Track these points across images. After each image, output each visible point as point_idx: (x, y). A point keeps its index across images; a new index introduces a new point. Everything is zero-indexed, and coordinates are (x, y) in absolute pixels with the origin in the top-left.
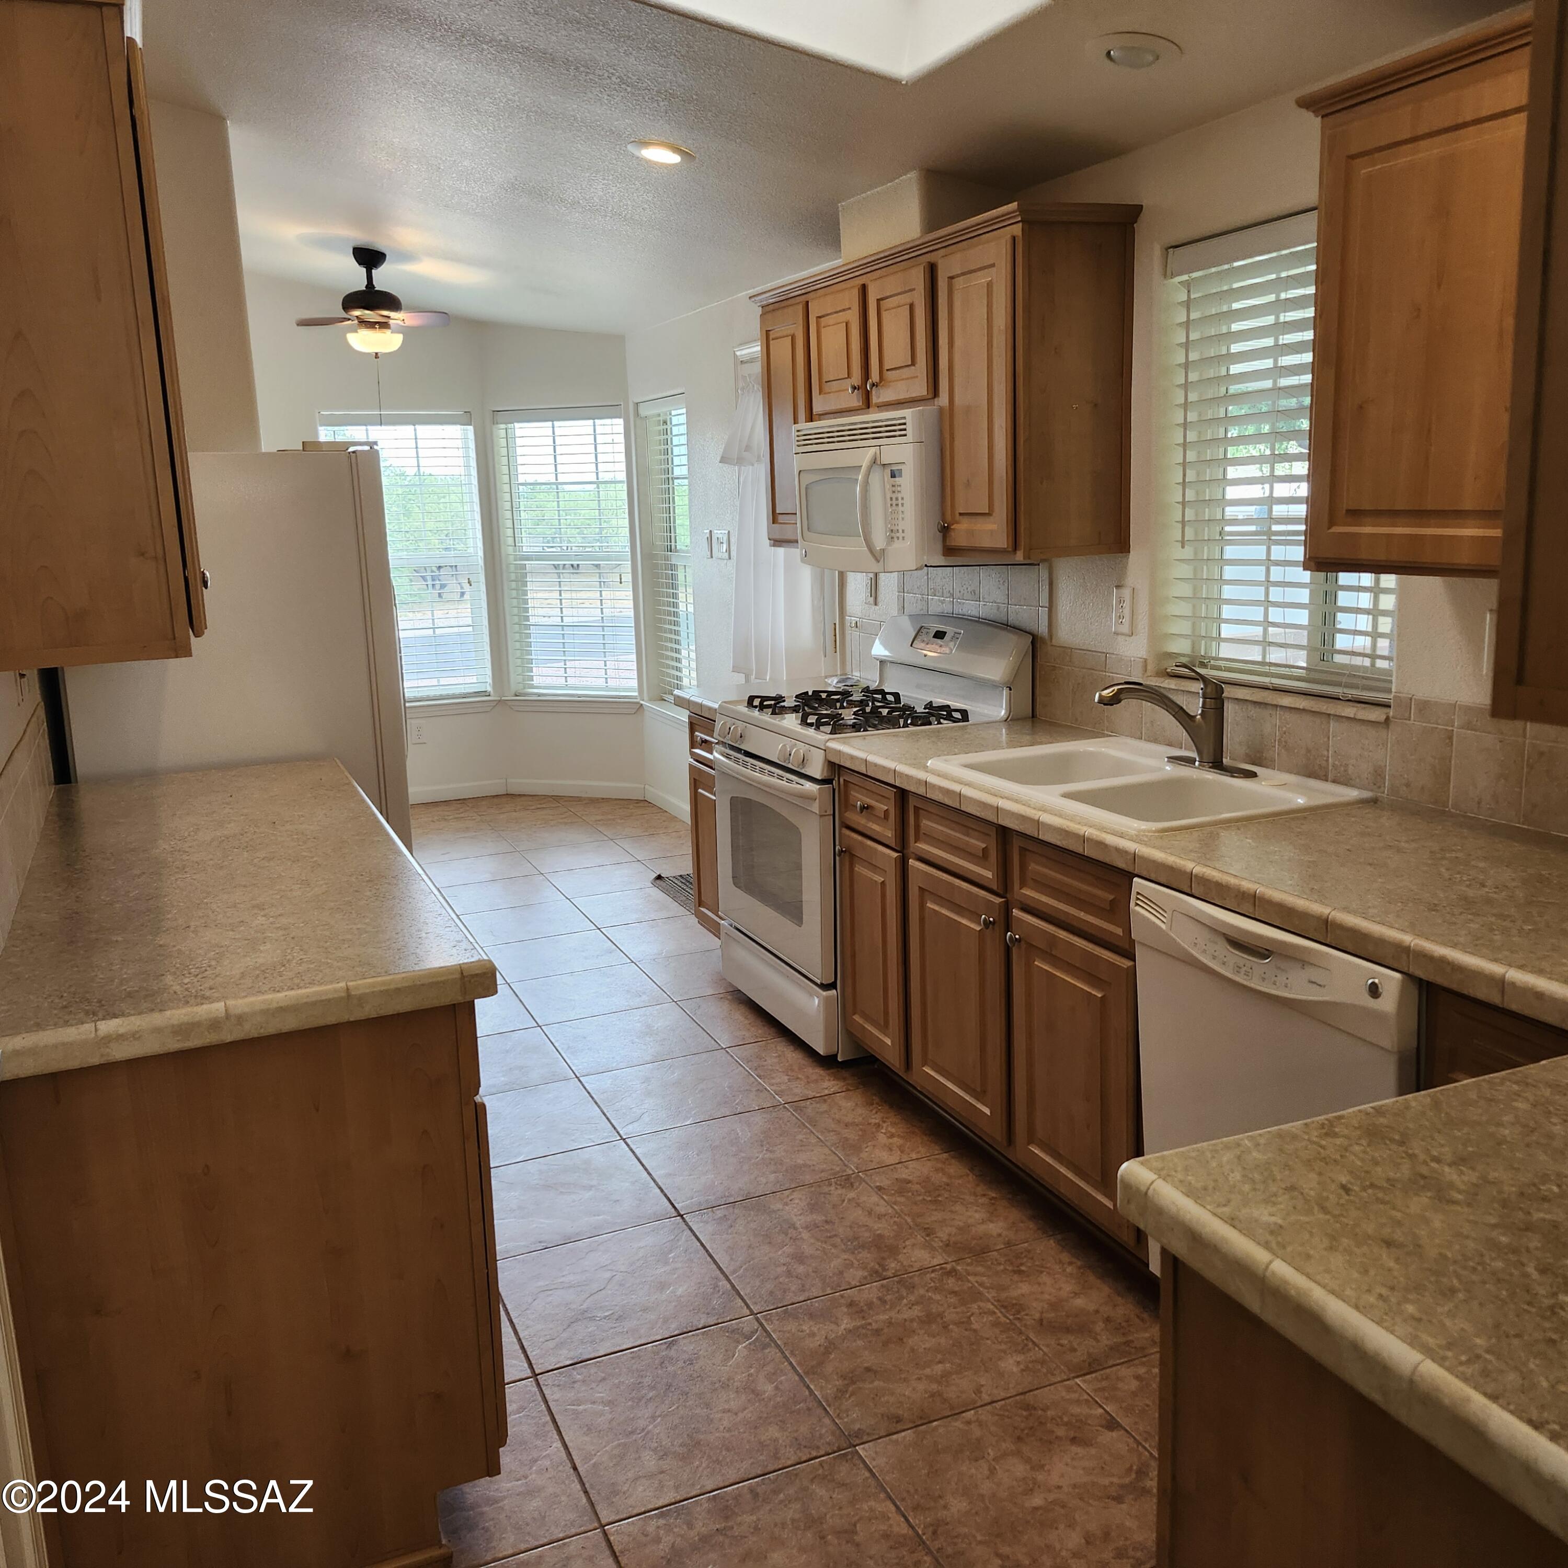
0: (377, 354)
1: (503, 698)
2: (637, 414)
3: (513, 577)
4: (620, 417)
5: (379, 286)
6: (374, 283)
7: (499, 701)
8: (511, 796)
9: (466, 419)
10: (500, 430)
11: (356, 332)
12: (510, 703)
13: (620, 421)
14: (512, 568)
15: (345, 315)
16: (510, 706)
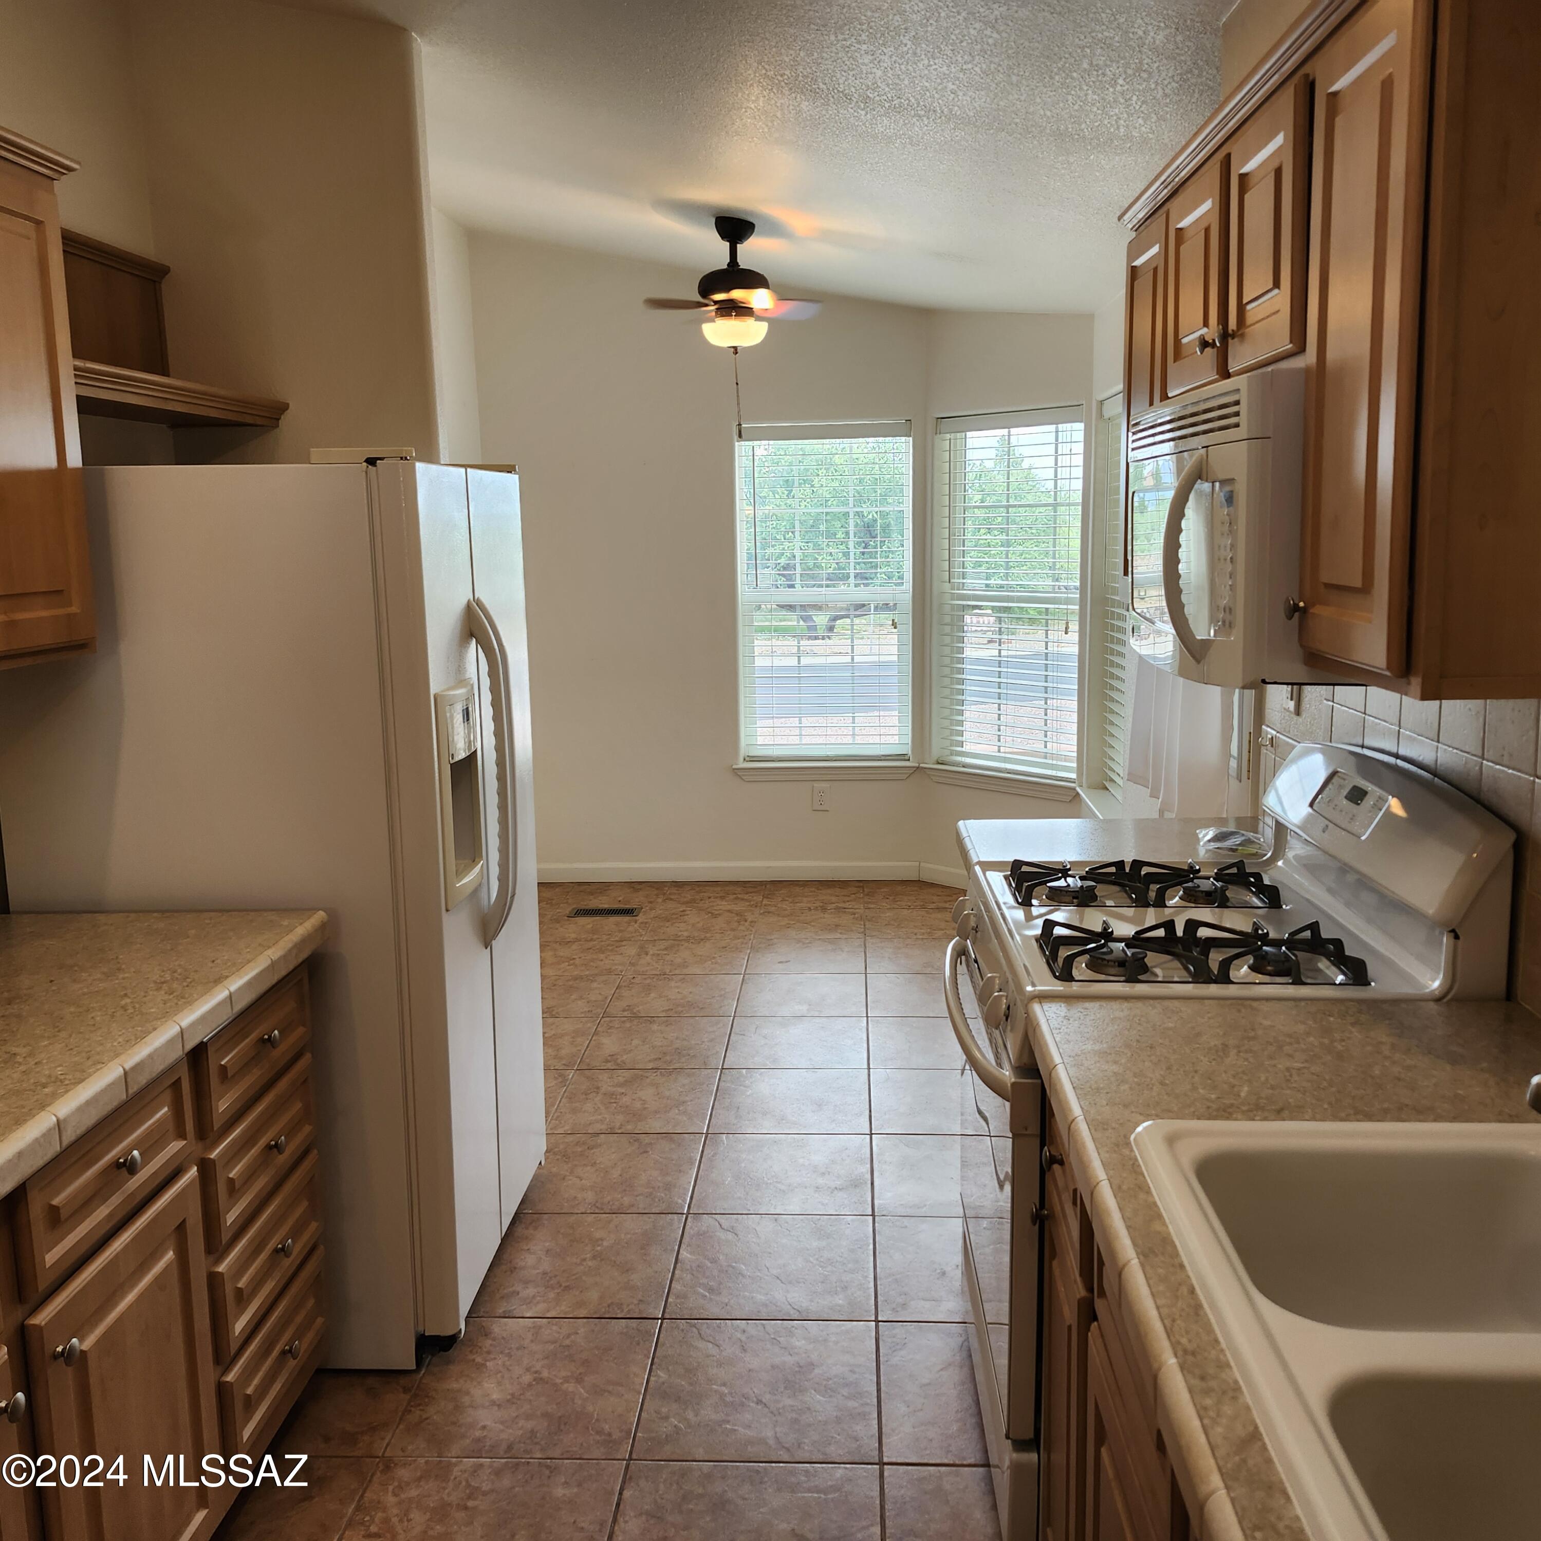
0: (735, 348)
1: (921, 765)
2: (1100, 415)
3: (947, 619)
4: (1081, 422)
5: (744, 262)
6: (738, 261)
7: (918, 768)
8: (921, 884)
9: (906, 429)
10: (944, 441)
11: (714, 321)
12: (928, 772)
13: (1081, 426)
14: (947, 609)
15: (702, 300)
16: (929, 775)
